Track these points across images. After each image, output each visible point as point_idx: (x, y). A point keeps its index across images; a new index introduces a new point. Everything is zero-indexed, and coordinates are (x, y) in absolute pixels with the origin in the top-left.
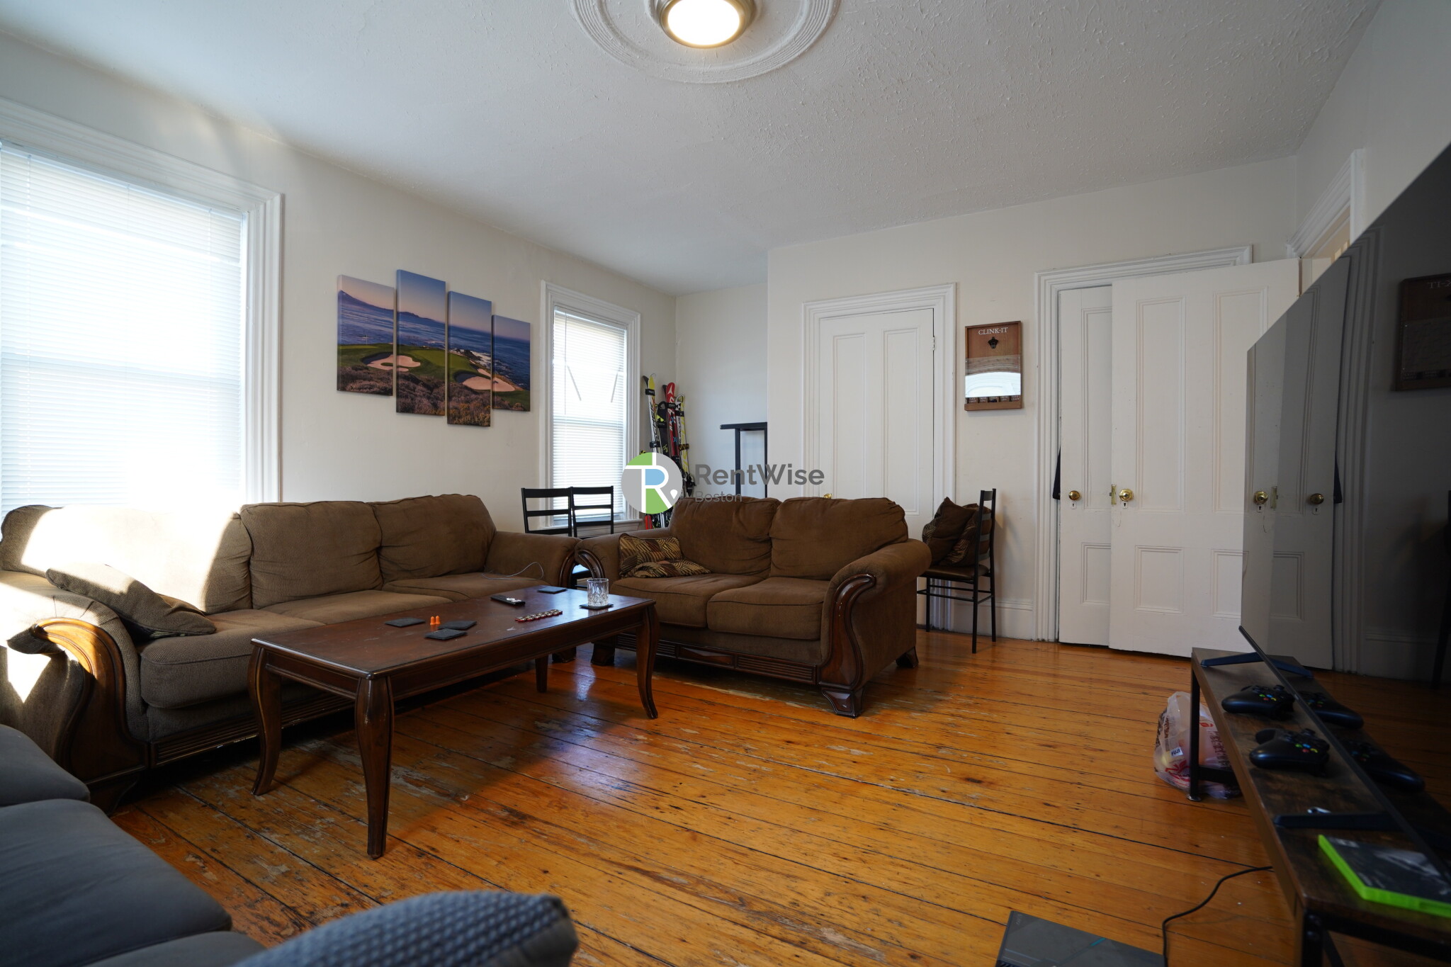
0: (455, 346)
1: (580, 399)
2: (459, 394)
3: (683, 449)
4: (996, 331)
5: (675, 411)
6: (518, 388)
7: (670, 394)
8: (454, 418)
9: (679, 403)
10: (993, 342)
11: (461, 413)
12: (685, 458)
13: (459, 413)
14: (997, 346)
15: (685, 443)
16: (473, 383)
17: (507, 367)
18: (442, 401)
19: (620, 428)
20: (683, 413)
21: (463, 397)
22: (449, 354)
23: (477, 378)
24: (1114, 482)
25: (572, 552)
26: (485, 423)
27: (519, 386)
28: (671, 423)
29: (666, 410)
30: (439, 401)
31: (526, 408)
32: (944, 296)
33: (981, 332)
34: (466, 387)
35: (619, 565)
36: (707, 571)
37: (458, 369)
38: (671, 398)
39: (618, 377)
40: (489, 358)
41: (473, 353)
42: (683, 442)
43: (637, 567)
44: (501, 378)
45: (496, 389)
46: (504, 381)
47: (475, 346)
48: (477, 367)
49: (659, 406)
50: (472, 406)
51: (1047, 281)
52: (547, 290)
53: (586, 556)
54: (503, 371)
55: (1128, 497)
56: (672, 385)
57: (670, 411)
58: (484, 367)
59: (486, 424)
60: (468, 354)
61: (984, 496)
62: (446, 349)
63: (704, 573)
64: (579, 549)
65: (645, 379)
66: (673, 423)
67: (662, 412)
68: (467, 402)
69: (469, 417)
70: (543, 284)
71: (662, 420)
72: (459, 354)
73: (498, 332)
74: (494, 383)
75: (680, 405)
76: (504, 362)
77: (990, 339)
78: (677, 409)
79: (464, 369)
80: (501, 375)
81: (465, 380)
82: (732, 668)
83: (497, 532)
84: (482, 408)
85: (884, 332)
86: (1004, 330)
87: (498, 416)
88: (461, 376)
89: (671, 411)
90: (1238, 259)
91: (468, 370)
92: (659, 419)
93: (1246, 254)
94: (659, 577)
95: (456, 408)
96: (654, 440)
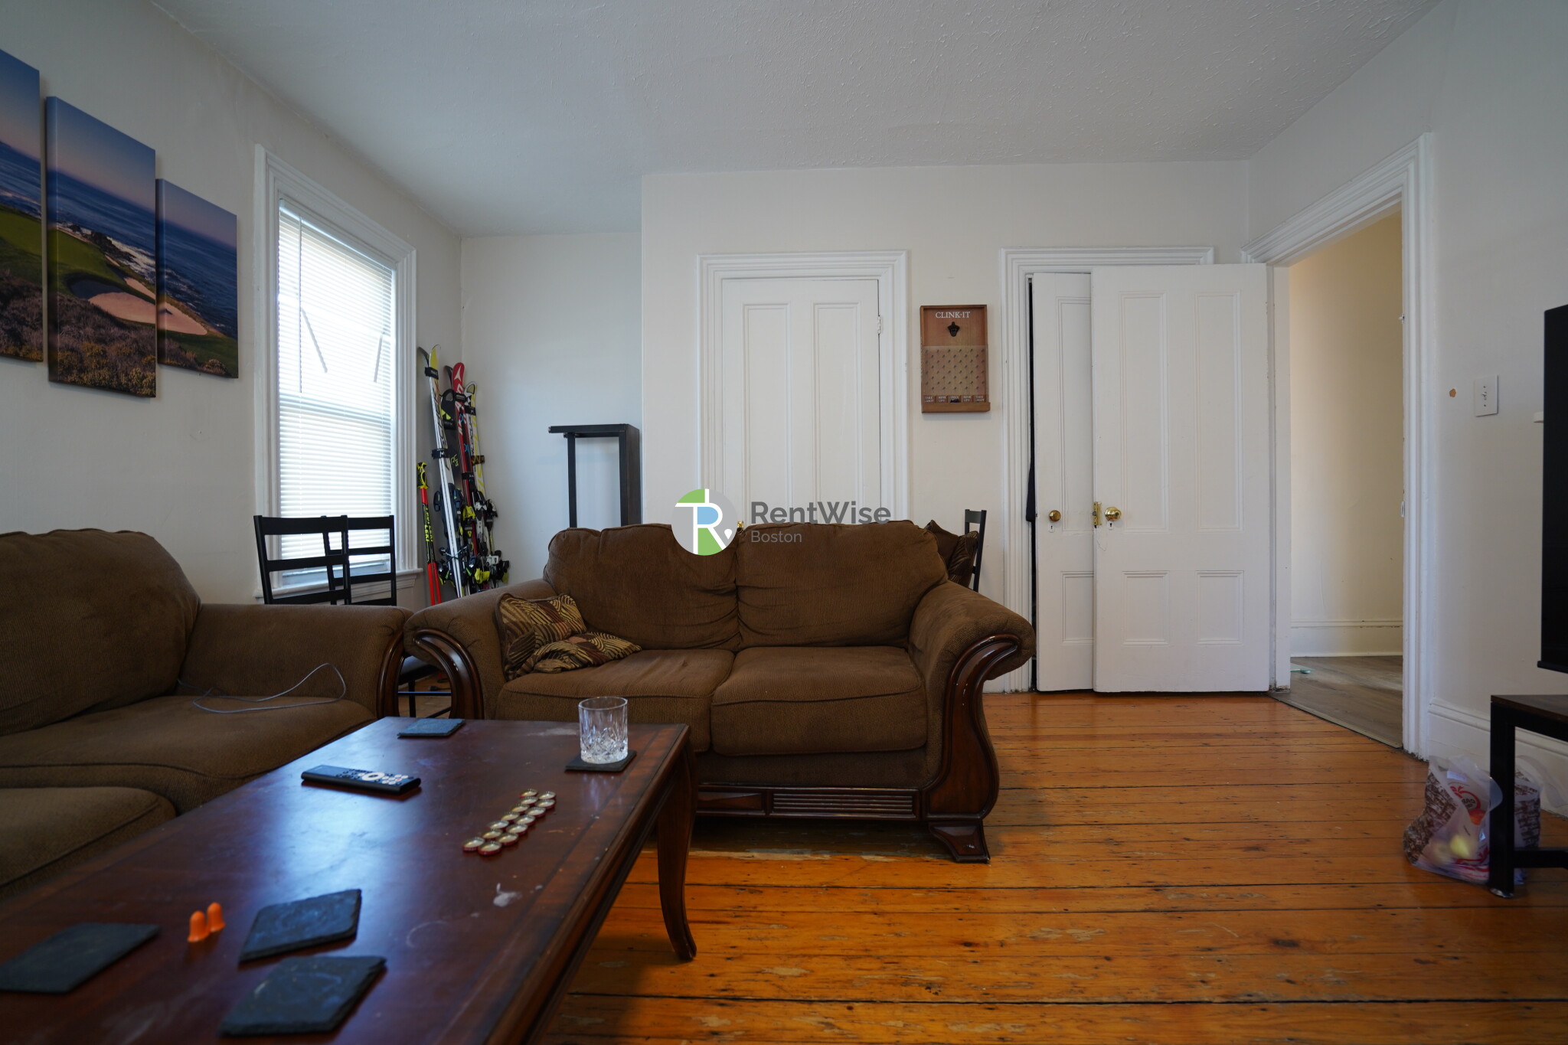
0: (67, 217)
1: (326, 370)
2: (79, 319)
3: (477, 463)
4: (957, 315)
5: (466, 407)
6: (213, 330)
7: (458, 379)
8: (68, 370)
9: (469, 394)
10: (954, 329)
11: (86, 362)
12: (479, 476)
13: (81, 361)
14: (958, 333)
15: (479, 454)
16: (110, 303)
17: (190, 287)
18: (36, 329)
19: (386, 425)
20: (474, 409)
21: (89, 330)
22: (50, 233)
23: (125, 295)
24: (1097, 499)
25: (399, 635)
26: (145, 390)
27: (216, 328)
28: (460, 422)
29: (453, 403)
30: (25, 328)
31: (229, 370)
32: (893, 266)
33: (939, 315)
34: (97, 310)
35: (502, 653)
36: (638, 648)
37: (77, 267)
38: (459, 386)
39: (383, 344)
40: (152, 262)
41: (114, 242)
42: (476, 453)
43: (539, 653)
44: (176, 306)
45: (167, 325)
46: (185, 312)
47: (117, 229)
48: (124, 273)
49: (444, 395)
50: (112, 351)
51: (1014, 261)
52: (268, 167)
53: (427, 639)
54: (180, 292)
55: (1114, 517)
56: (460, 366)
57: (458, 405)
58: (140, 277)
59: (148, 391)
60: (100, 239)
61: (970, 516)
62: (43, 218)
63: (636, 652)
64: (415, 628)
65: (421, 352)
66: (463, 423)
67: (447, 406)
68: (101, 340)
69: (105, 373)
70: (260, 152)
71: (448, 417)
72: (78, 235)
73: (169, 213)
74: (160, 313)
75: (470, 397)
76: (184, 276)
77: (950, 324)
78: (466, 404)
79: (91, 270)
80: (179, 300)
81: (94, 294)
82: (762, 814)
83: (204, 606)
84: (136, 358)
85: (815, 304)
86: (966, 315)
87: (169, 379)
88: (84, 283)
89: (460, 405)
90: (1202, 259)
91: (102, 275)
92: (444, 416)
93: (1210, 254)
94: (579, 668)
95: (72, 350)
96: (439, 446)
